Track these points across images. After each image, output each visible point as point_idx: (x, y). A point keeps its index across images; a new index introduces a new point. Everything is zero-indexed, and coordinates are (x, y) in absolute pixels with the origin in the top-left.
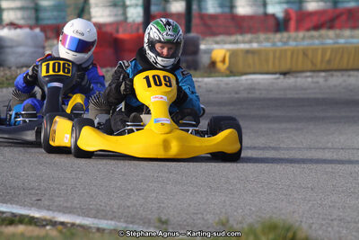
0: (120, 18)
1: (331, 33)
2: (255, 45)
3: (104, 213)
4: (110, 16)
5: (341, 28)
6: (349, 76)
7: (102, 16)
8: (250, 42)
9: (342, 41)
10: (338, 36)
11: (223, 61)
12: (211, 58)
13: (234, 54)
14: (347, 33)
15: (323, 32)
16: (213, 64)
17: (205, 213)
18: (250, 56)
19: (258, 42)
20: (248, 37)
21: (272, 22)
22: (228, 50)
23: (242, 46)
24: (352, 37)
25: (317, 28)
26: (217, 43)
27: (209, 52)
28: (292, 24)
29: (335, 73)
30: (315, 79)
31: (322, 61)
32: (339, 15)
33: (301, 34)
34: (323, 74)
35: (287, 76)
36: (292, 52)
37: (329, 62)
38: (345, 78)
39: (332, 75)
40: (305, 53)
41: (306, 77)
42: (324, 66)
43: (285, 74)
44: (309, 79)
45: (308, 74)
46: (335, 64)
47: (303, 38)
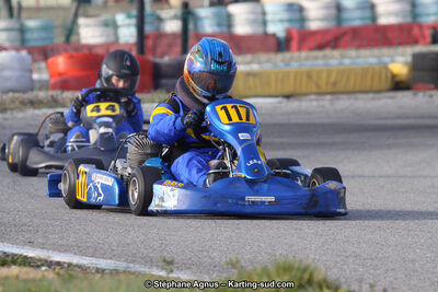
0: (112, 39)
1: (336, 53)
2: (255, 67)
3: (102, 251)
4: (101, 36)
5: (346, 46)
6: (357, 99)
7: (94, 37)
8: (249, 63)
9: (347, 61)
10: (343, 57)
14: (353, 53)
15: (328, 52)
17: (211, 251)
18: (251, 79)
19: (259, 63)
20: (248, 57)
21: (272, 42)
23: (243, 67)
24: (358, 57)
25: (320, 47)
28: (294, 44)
30: (321, 103)
31: (327, 83)
32: (344, 34)
33: (304, 54)
34: (328, 97)
35: (292, 99)
36: (296, 74)
37: (335, 84)
38: (352, 101)
39: (338, 99)
40: (309, 75)
41: (311, 100)
42: (329, 89)
43: (288, 97)
44: (315, 103)
45: (313, 97)
46: (341, 87)
47: (307, 59)
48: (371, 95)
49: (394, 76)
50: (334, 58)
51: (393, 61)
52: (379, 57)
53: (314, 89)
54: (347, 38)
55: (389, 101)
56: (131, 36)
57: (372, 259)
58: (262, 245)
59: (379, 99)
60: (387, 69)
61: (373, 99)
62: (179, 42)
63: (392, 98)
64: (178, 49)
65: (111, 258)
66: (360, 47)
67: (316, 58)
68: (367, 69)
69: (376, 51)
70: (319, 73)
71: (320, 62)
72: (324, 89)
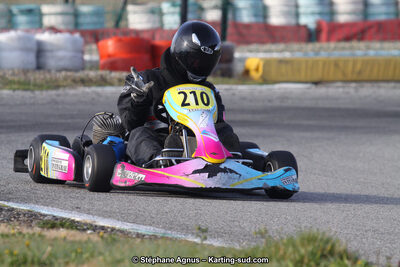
0: (157, 25)
1: (362, 45)
2: (287, 55)
4: (148, 22)
5: (371, 39)
6: (379, 87)
7: (140, 23)
8: (282, 51)
9: (372, 52)
10: (368, 48)
11: (257, 70)
12: (244, 66)
13: (267, 63)
14: (377, 45)
15: (354, 43)
16: (247, 72)
17: (241, 221)
18: (283, 66)
19: (292, 51)
20: (281, 46)
21: (303, 33)
22: (261, 59)
23: (276, 55)
24: (382, 49)
25: (348, 39)
26: (251, 51)
27: (243, 60)
28: (324, 35)
29: (366, 84)
30: (346, 90)
31: (353, 72)
32: (370, 27)
33: (332, 45)
34: (353, 85)
35: (320, 86)
36: (324, 63)
37: (360, 73)
38: (375, 89)
39: (362, 87)
40: (336, 64)
41: (338, 87)
42: (355, 77)
43: (316, 83)
44: (341, 90)
45: (339, 84)
46: (365, 76)
47: (335, 49)
48: (392, 84)
50: (359, 49)
53: (340, 76)
54: (372, 31)
56: (175, 23)
61: (395, 88)
66: (384, 39)
67: (343, 49)
68: (390, 60)
70: (346, 62)
71: (347, 52)
72: (349, 77)
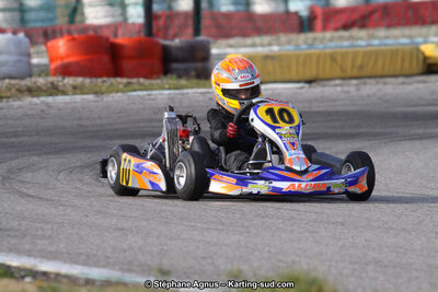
0: (120, 19)
1: (363, 33)
2: (275, 49)
4: (106, 16)
5: (376, 25)
6: (385, 84)
8: (270, 44)
9: (376, 42)
10: (372, 37)
14: (381, 32)
15: (355, 32)
18: (269, 62)
19: (280, 45)
20: (267, 39)
23: (261, 49)
24: (387, 37)
25: (346, 27)
26: (231, 46)
27: (221, 57)
28: (319, 23)
29: (368, 81)
30: (346, 89)
31: (353, 66)
32: (371, 13)
33: (328, 35)
34: (354, 82)
35: (313, 84)
36: (319, 56)
37: (361, 67)
38: (381, 86)
39: (365, 84)
40: (333, 58)
41: (336, 85)
42: (355, 73)
43: (310, 82)
44: (339, 89)
45: (338, 82)
46: (368, 70)
47: (331, 40)
48: (400, 80)
49: (426, 58)
50: (361, 39)
51: (426, 42)
52: (410, 37)
53: (338, 73)
54: (376, 16)
55: (420, 86)
56: (139, 17)
57: (395, 267)
58: (273, 250)
59: (411, 84)
60: (418, 50)
61: (403, 83)
62: (190, 22)
63: (424, 82)
64: (190, 31)
65: (104, 267)
66: (390, 26)
67: (341, 38)
68: (397, 51)
69: (407, 31)
70: (345, 55)
71: (346, 43)
72: (349, 73)
